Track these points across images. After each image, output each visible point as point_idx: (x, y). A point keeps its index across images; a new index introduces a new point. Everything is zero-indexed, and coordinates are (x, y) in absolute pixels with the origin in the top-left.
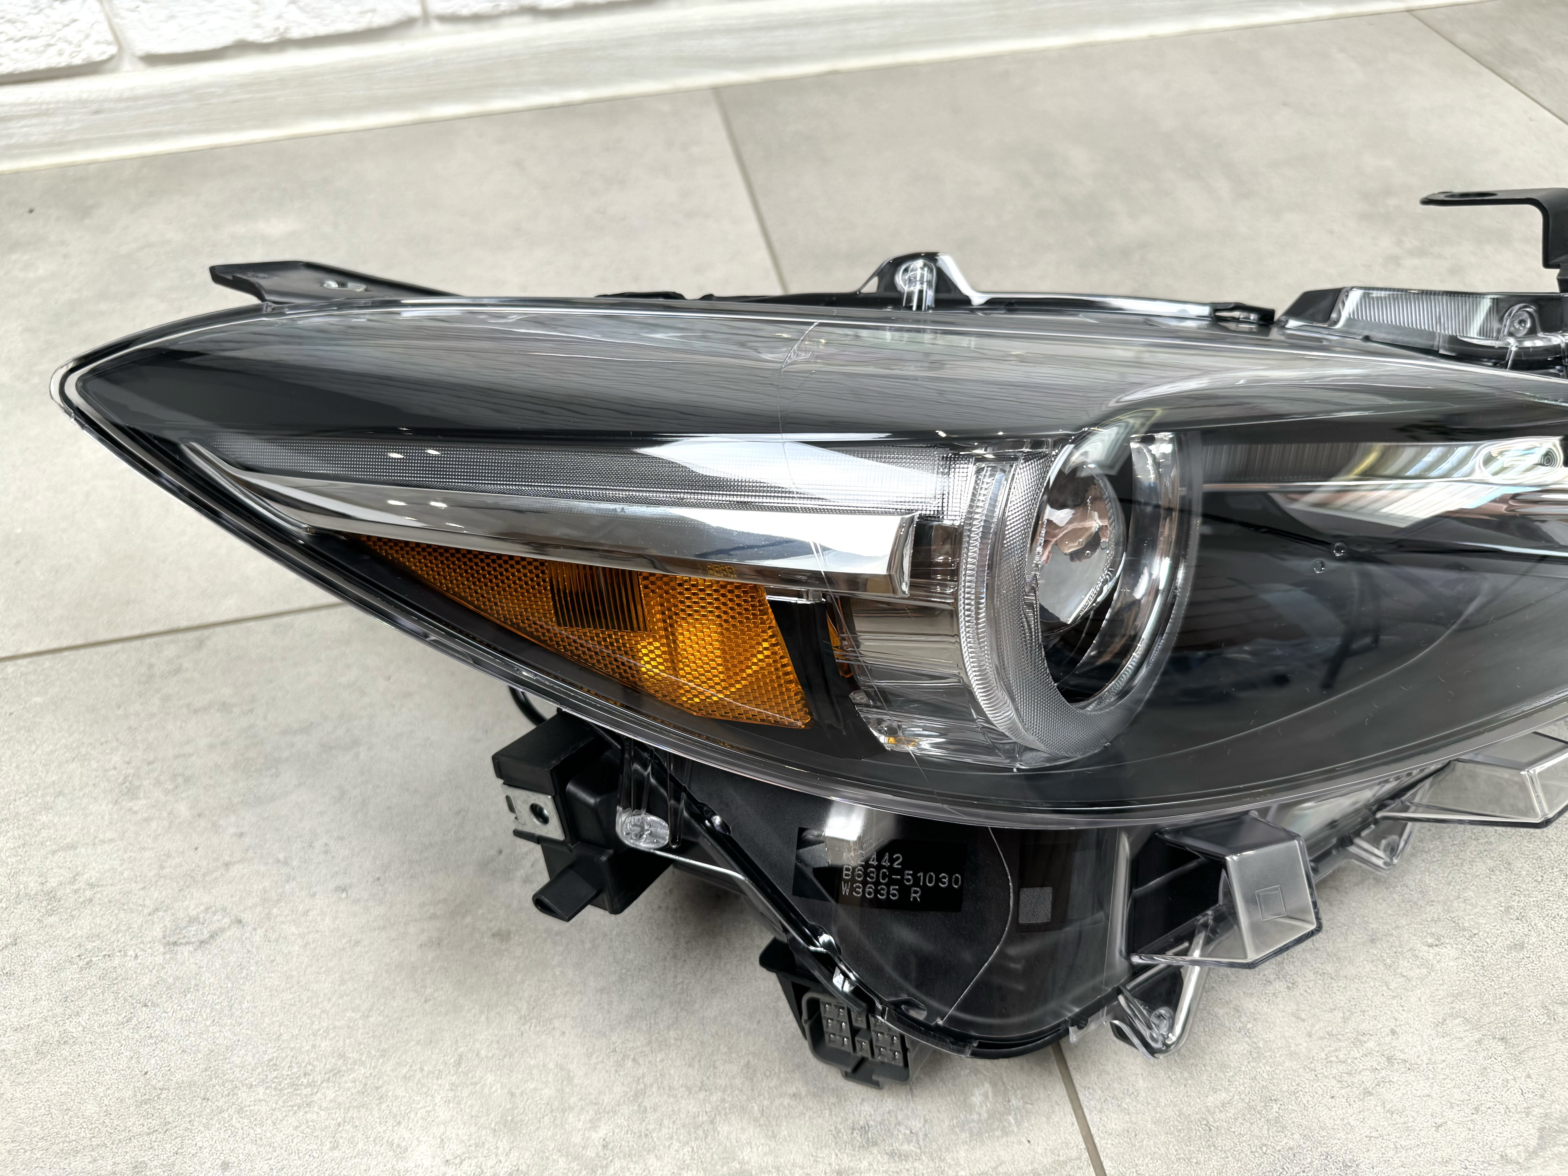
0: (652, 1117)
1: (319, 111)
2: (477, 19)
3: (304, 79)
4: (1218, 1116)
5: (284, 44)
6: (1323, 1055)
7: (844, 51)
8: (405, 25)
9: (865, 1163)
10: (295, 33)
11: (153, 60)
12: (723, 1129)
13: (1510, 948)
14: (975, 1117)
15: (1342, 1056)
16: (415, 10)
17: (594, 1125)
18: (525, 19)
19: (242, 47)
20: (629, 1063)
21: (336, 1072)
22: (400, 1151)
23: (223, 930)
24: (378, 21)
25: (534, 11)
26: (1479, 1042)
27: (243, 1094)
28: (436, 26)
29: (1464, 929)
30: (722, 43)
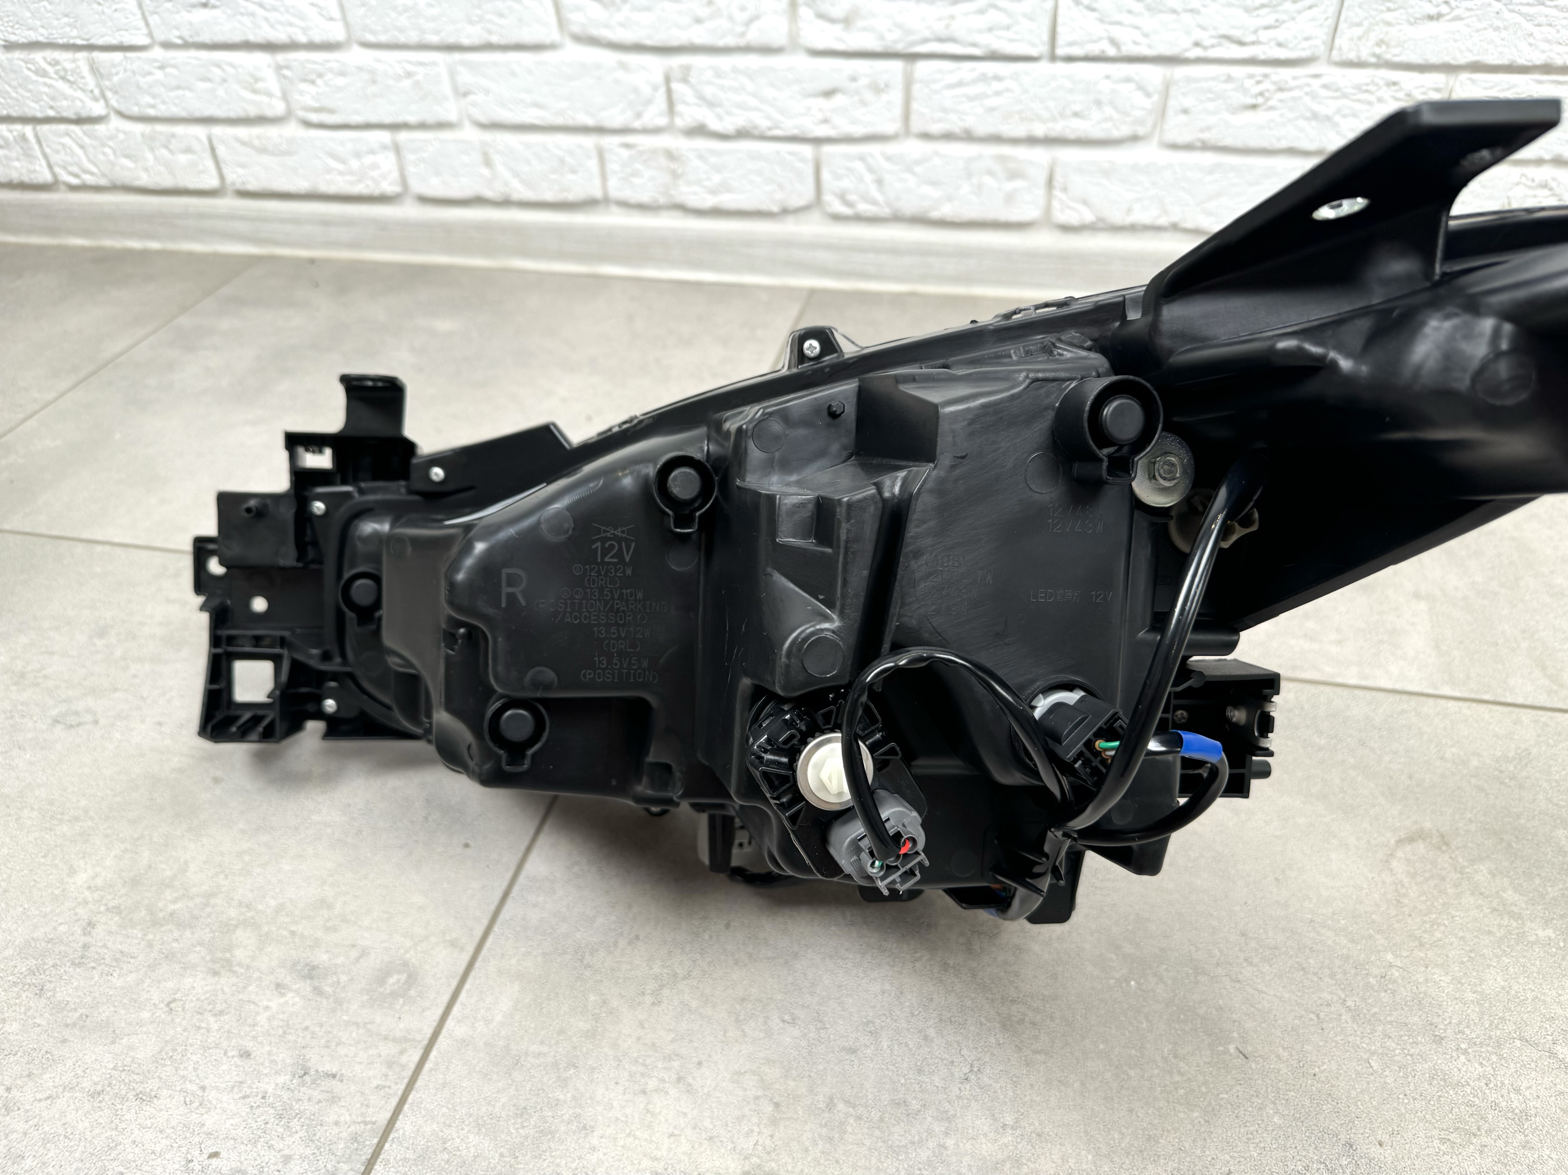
0: (209, 910)
1: (524, 253)
2: (642, 207)
3: (518, 230)
4: (530, 1059)
5: (506, 203)
6: (635, 1055)
7: (923, 278)
8: (588, 204)
9: (297, 986)
10: (515, 196)
11: (424, 200)
12: (239, 932)
13: (844, 1049)
14: (381, 990)
15: (648, 1061)
16: (598, 194)
17: (175, 901)
18: (678, 214)
19: (478, 201)
20: (222, 876)
21: (76, 819)
22: (72, 872)
23: (86, 723)
24: (571, 197)
25: (682, 208)
26: (757, 1098)
27: (26, 813)
28: (614, 209)
29: (820, 1022)
30: (822, 256)
